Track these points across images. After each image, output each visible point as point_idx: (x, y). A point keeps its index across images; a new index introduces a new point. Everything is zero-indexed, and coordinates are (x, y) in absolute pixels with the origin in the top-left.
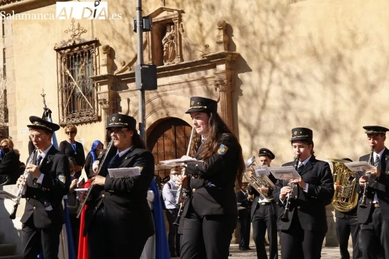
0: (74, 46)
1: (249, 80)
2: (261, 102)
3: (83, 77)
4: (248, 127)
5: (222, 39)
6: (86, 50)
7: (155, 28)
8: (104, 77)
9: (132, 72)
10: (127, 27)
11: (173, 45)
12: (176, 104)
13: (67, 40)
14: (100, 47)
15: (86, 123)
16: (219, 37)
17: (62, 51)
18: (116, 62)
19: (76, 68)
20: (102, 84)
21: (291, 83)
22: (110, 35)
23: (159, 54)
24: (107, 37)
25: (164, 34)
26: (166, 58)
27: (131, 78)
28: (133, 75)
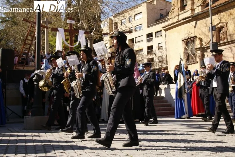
0: (188, 38)
3: (191, 49)
6: (192, 40)
7: (217, 30)
8: (199, 48)
9: (209, 46)
10: (207, 30)
11: (224, 35)
13: (186, 37)
14: (197, 38)
15: (193, 64)
17: (184, 41)
18: (203, 43)
19: (189, 46)
20: (198, 51)
22: (201, 34)
24: (200, 34)
26: (221, 40)
27: (209, 48)
28: (209, 47)
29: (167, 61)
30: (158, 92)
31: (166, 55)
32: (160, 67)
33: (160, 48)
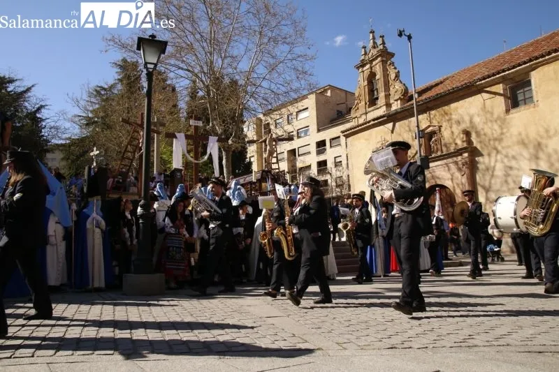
1: (483, 161)
2: (491, 172)
4: (484, 187)
5: (465, 139)
7: (426, 136)
10: (410, 137)
11: (436, 145)
12: (440, 176)
13: (378, 147)
16: (463, 138)
21: (509, 161)
23: (429, 150)
25: (431, 139)
26: (433, 152)
29: (349, 186)
30: (337, 234)
31: (348, 176)
32: (339, 194)
33: (338, 164)
